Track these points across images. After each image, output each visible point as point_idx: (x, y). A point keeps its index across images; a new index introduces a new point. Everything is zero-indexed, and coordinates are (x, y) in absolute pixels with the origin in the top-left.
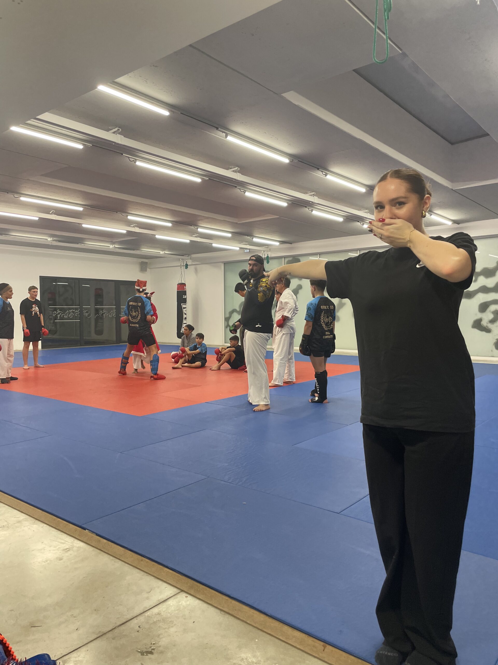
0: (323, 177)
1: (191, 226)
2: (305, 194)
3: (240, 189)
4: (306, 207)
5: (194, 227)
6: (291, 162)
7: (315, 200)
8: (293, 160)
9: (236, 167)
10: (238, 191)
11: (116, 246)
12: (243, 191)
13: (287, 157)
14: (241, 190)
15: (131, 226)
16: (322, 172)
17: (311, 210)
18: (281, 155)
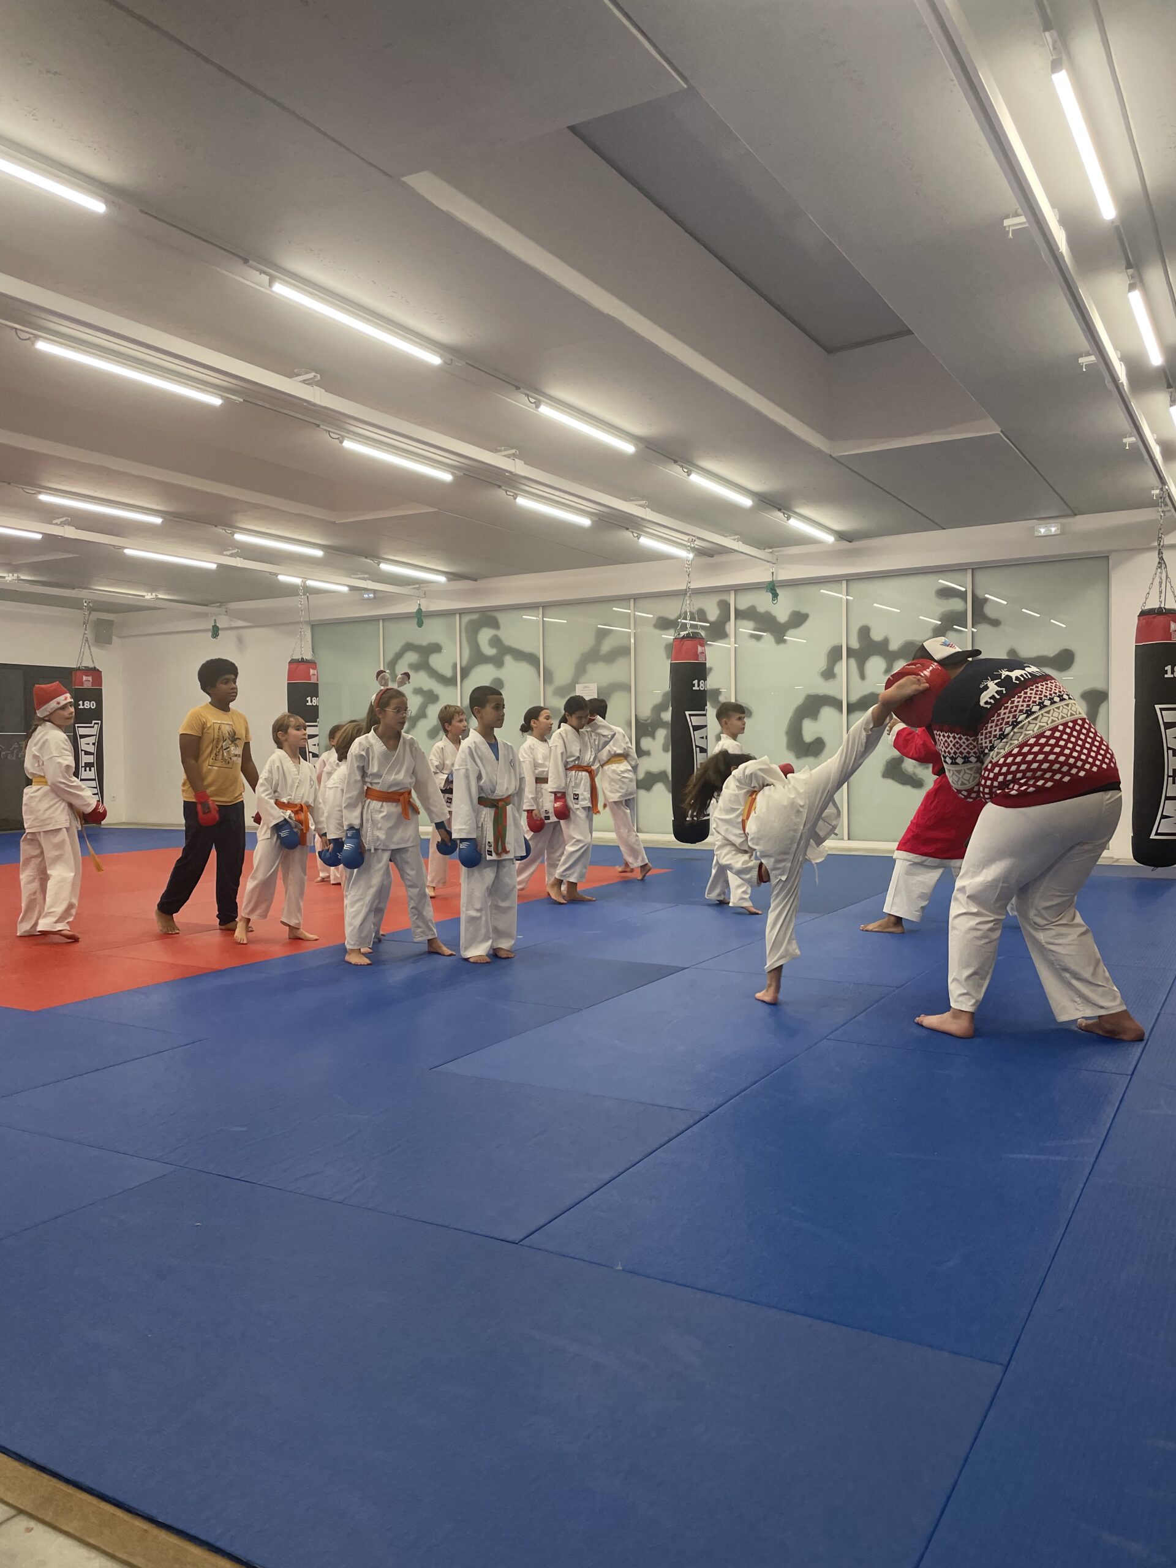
0: (531, 408)
1: (216, 526)
2: (492, 451)
3: (329, 431)
4: (500, 487)
5: (223, 529)
6: (448, 364)
7: (519, 468)
8: (452, 360)
9: (310, 373)
10: (324, 437)
11: (23, 577)
12: (337, 436)
13: (437, 352)
14: (331, 434)
15: (54, 522)
16: (528, 396)
17: (512, 494)
18: (420, 344)
